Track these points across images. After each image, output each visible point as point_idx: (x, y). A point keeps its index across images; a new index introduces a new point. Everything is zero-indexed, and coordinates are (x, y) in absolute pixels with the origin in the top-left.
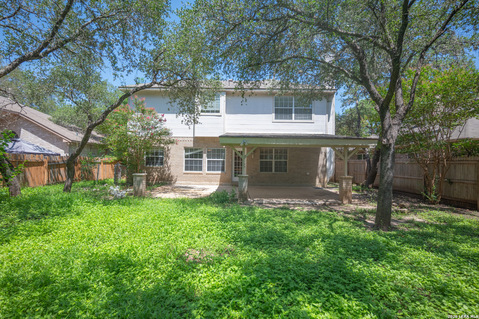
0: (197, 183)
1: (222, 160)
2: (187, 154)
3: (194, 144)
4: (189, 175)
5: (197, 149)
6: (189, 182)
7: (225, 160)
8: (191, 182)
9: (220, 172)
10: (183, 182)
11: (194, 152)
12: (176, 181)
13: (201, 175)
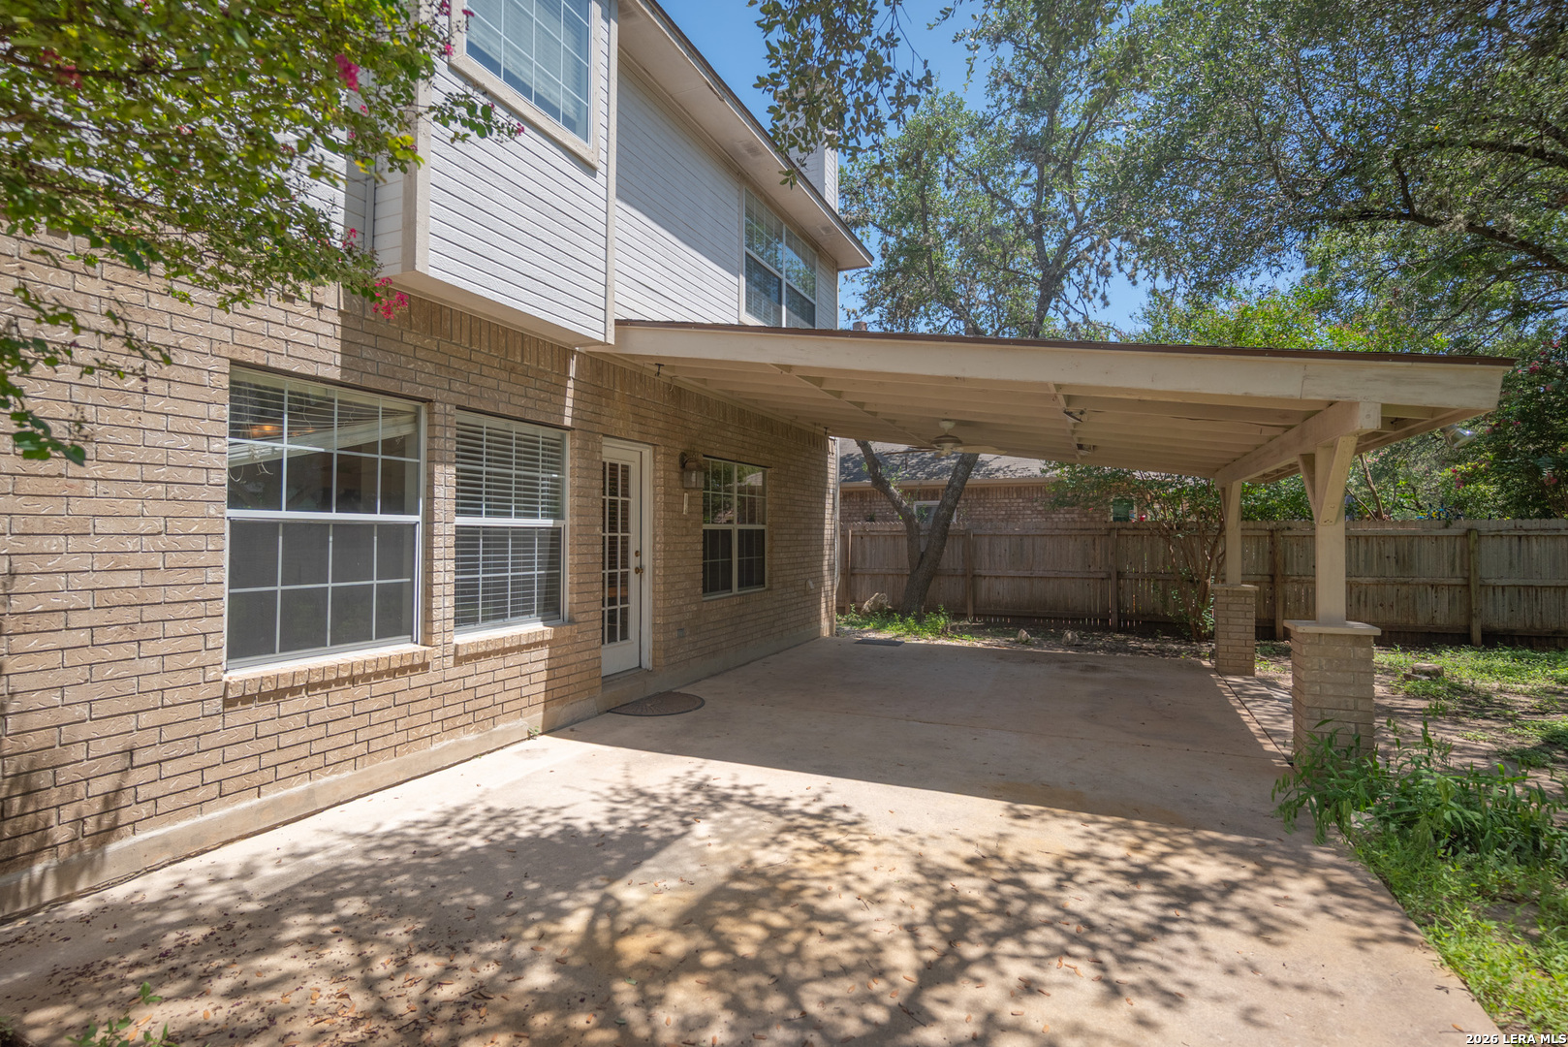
0: (384, 767)
1: (549, 523)
2: (258, 449)
3: (348, 346)
4: (303, 702)
5: (367, 415)
6: (300, 787)
7: (567, 523)
8: (324, 780)
9: (533, 627)
10: (216, 813)
11: (336, 440)
12: (107, 833)
13: (418, 679)
